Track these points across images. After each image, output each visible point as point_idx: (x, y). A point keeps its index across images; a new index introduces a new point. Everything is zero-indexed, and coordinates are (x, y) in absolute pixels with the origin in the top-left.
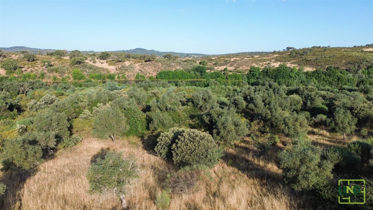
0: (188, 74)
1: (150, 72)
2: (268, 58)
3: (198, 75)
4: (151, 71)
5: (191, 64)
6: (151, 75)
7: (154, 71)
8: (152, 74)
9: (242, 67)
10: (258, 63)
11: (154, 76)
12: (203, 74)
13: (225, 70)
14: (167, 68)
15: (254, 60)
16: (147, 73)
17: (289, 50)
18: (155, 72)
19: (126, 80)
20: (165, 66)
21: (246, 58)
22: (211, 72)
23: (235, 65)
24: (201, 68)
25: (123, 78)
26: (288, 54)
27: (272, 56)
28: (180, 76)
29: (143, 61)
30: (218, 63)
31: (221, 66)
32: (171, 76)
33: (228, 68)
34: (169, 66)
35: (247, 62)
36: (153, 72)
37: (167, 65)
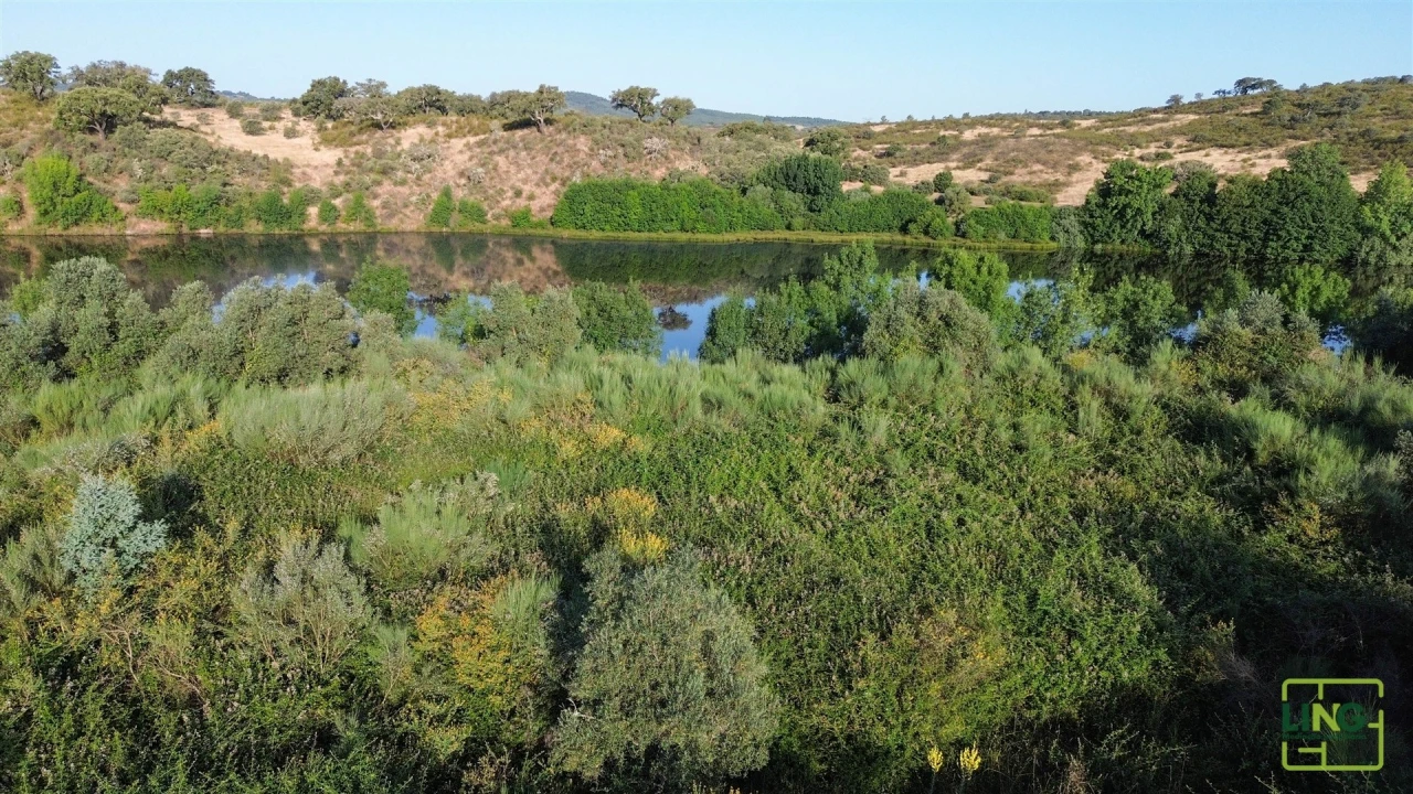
0: (736, 200)
1: (519, 185)
2: (1148, 129)
3: (795, 206)
4: (525, 181)
5: (760, 146)
6: (522, 202)
7: (543, 180)
8: (531, 197)
9: (1025, 171)
10: (1103, 154)
11: (542, 210)
12: (821, 201)
13: (942, 182)
14: (622, 164)
15: (1081, 139)
16: (501, 192)
17: (1250, 92)
18: (547, 185)
19: (371, 230)
20: (610, 153)
21: (1035, 131)
22: (867, 190)
23: (988, 161)
24: (811, 168)
25: (352, 217)
26: (1248, 111)
27: (1163, 120)
28: (688, 212)
29: (496, 124)
30: (898, 149)
31: (914, 163)
32: (636, 212)
33: (953, 172)
34: (632, 153)
35: (1048, 144)
36: (538, 185)
37: (621, 150)
